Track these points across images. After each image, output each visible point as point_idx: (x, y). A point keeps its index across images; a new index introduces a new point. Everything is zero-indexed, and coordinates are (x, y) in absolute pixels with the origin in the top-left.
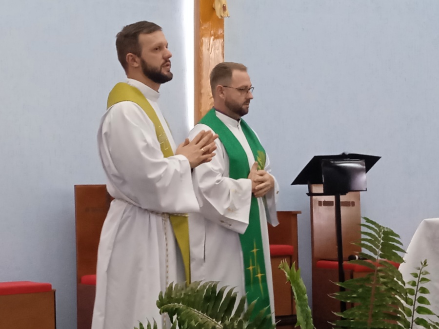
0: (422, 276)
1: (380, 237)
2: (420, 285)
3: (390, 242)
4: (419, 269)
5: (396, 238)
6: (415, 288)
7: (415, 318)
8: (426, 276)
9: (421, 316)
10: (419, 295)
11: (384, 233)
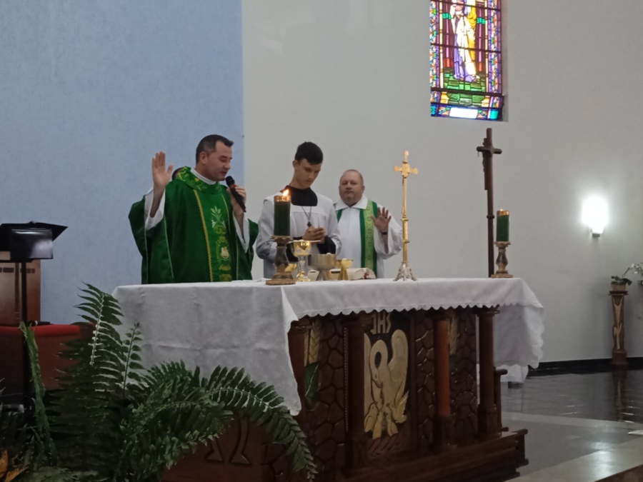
0: (135, 336)
1: (101, 301)
2: (133, 344)
3: (110, 307)
4: (132, 330)
5: (115, 303)
6: (129, 346)
7: (128, 373)
8: (139, 336)
9: (133, 371)
10: (132, 352)
11: (105, 298)
